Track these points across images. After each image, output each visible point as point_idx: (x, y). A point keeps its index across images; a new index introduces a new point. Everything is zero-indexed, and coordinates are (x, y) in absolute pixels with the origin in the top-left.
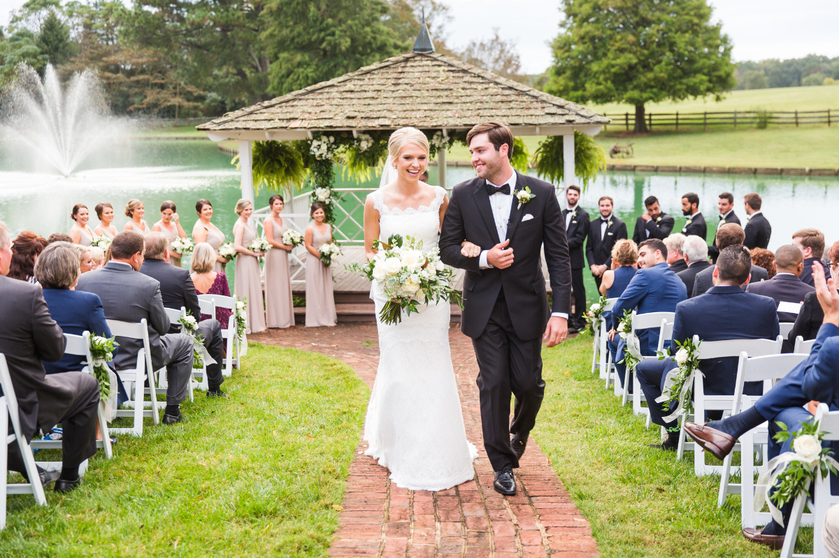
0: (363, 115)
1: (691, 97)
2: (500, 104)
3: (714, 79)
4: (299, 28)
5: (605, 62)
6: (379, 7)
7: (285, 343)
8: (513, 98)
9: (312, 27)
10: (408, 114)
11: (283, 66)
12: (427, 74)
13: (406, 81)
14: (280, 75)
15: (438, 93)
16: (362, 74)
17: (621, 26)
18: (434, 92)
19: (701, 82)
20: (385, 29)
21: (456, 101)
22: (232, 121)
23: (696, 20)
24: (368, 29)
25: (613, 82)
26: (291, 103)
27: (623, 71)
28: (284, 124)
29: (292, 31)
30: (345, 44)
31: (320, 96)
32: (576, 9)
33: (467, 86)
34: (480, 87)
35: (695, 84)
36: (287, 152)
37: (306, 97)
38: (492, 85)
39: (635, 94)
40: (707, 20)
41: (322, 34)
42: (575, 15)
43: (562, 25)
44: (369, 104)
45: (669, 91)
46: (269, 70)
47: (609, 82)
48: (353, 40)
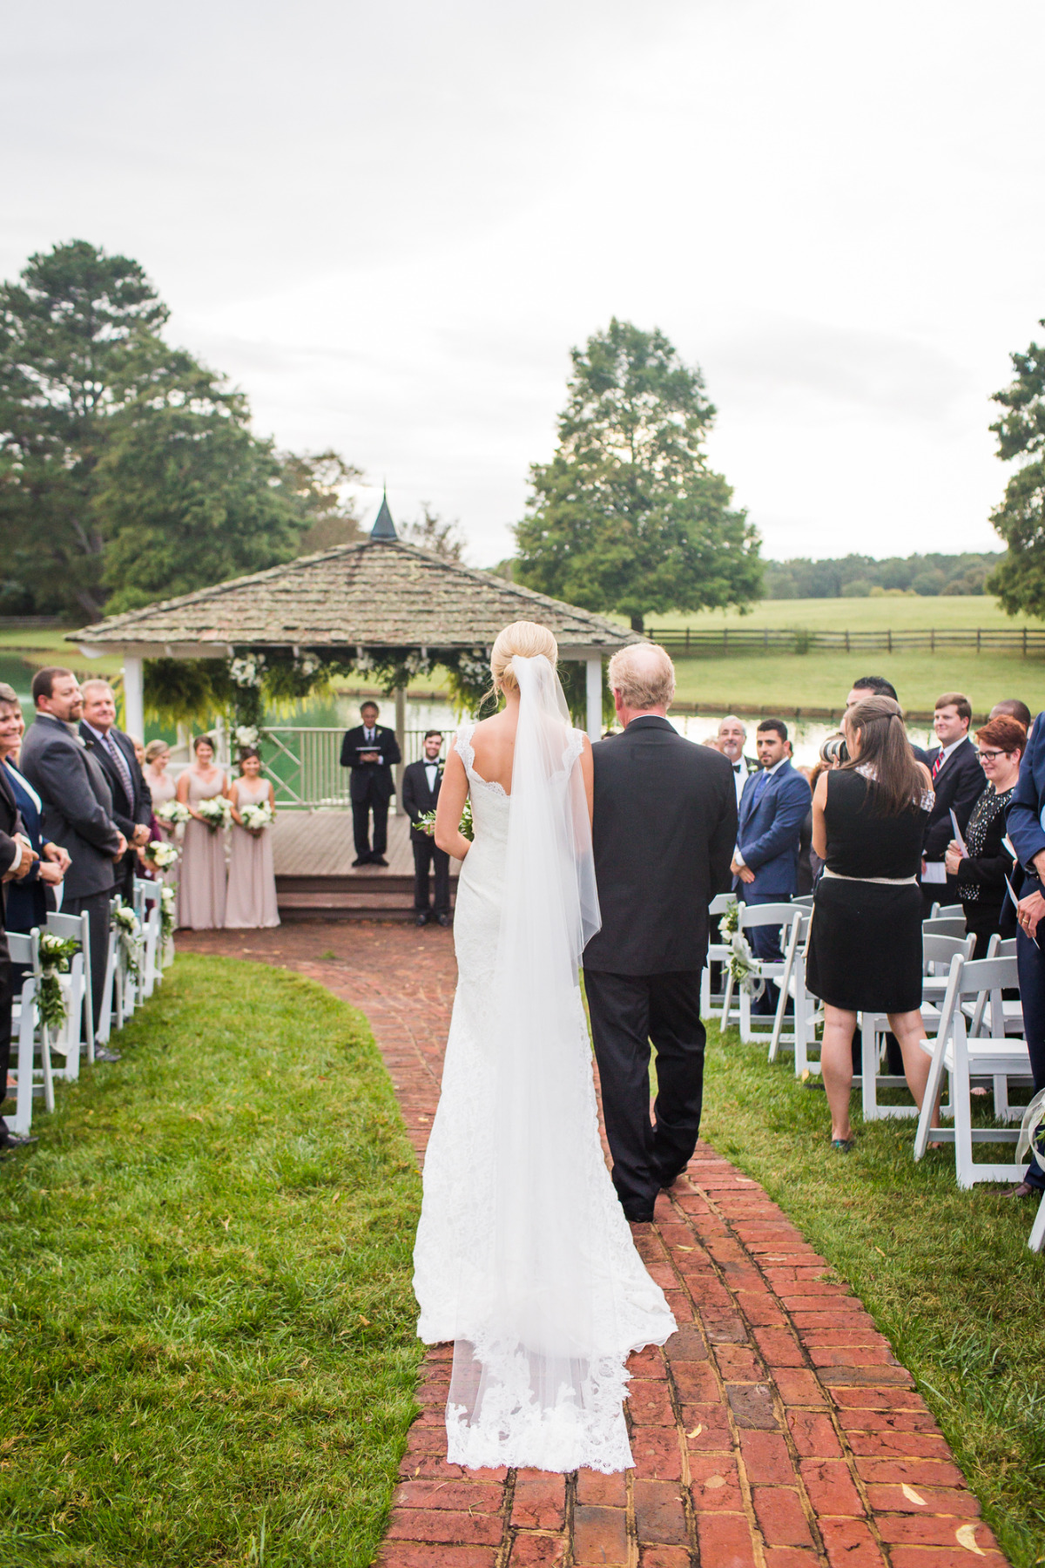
0: (308, 625)
1: (706, 608)
2: (500, 615)
3: (738, 585)
4: (151, 493)
5: (590, 557)
6: (269, 468)
7: (203, 949)
8: (517, 607)
9: (170, 492)
10: (372, 626)
11: (127, 547)
12: (394, 571)
13: (364, 579)
14: (121, 560)
15: (412, 598)
16: (300, 568)
17: (611, 507)
18: (406, 597)
19: (721, 588)
20: (273, 496)
21: (438, 609)
22: (116, 628)
23: (713, 504)
24: (252, 498)
25: (601, 584)
26: (200, 606)
27: (615, 570)
28: (193, 635)
29: (140, 496)
30: (219, 518)
31: (242, 597)
32: (550, 481)
33: (450, 588)
34: (469, 591)
35: (713, 590)
36: (189, 675)
37: (222, 597)
38: (485, 588)
39: (632, 602)
40: (727, 503)
41: (185, 503)
42: (548, 490)
43: (531, 503)
44: (314, 611)
45: (677, 599)
46: (102, 552)
47: (596, 584)
48: (231, 513)
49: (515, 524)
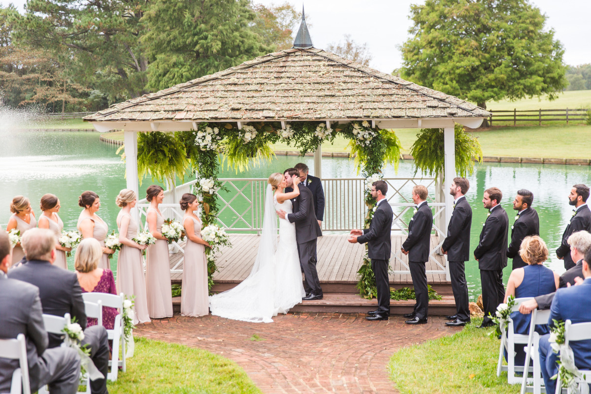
0: (247, 107)
1: (527, 96)
2: (382, 97)
3: (548, 80)
4: (175, 32)
5: (451, 64)
6: (247, 15)
9: (186, 32)
10: (292, 107)
11: (160, 66)
12: (308, 69)
13: (288, 75)
14: (157, 74)
15: (320, 87)
16: (245, 68)
17: (464, 32)
18: (317, 85)
19: (537, 83)
20: (249, 32)
21: (338, 94)
22: (118, 112)
23: (531, 28)
24: (237, 34)
25: (458, 82)
26: (176, 95)
27: (467, 73)
28: (170, 115)
29: (169, 35)
30: (216, 47)
31: (205, 89)
32: (424, 17)
33: (347, 79)
34: (360, 81)
35: (531, 84)
36: (171, 143)
37: (191, 89)
39: (478, 93)
40: (541, 28)
41: (196, 38)
42: (423, 23)
43: (411, 31)
44: (253, 97)
45: (508, 91)
46: (147, 70)
47: (454, 82)
48: (224, 43)
49: (402, 44)
